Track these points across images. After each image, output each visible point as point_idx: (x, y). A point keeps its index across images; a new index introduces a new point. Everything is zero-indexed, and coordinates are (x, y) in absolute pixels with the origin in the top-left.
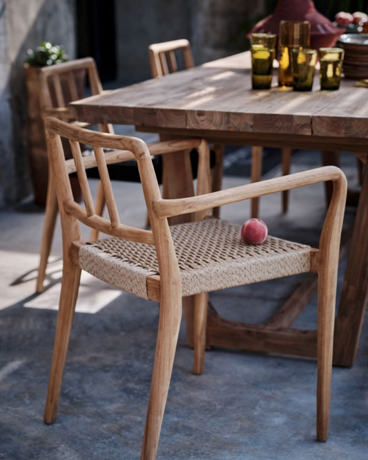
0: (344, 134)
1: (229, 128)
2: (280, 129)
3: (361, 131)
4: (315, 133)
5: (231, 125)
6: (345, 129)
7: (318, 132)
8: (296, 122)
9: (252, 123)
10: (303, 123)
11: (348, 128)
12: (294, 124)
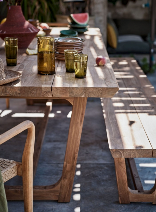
0: (69, 95)
1: (6, 95)
2: (35, 94)
3: (78, 94)
4: (54, 96)
5: (7, 93)
6: (70, 93)
7: (56, 95)
8: (44, 90)
9: (19, 92)
10: (47, 91)
11: (71, 93)
12: (42, 91)
